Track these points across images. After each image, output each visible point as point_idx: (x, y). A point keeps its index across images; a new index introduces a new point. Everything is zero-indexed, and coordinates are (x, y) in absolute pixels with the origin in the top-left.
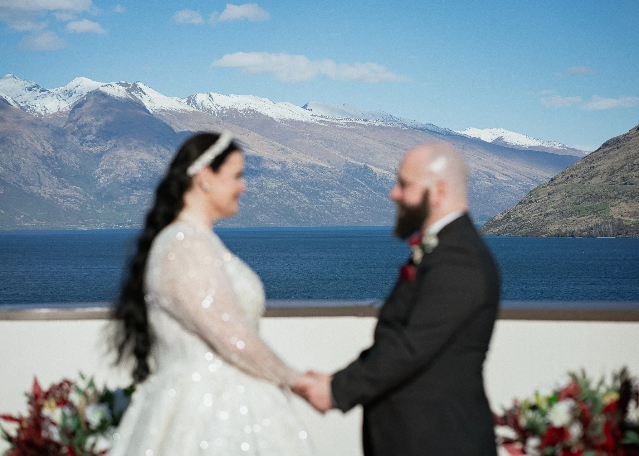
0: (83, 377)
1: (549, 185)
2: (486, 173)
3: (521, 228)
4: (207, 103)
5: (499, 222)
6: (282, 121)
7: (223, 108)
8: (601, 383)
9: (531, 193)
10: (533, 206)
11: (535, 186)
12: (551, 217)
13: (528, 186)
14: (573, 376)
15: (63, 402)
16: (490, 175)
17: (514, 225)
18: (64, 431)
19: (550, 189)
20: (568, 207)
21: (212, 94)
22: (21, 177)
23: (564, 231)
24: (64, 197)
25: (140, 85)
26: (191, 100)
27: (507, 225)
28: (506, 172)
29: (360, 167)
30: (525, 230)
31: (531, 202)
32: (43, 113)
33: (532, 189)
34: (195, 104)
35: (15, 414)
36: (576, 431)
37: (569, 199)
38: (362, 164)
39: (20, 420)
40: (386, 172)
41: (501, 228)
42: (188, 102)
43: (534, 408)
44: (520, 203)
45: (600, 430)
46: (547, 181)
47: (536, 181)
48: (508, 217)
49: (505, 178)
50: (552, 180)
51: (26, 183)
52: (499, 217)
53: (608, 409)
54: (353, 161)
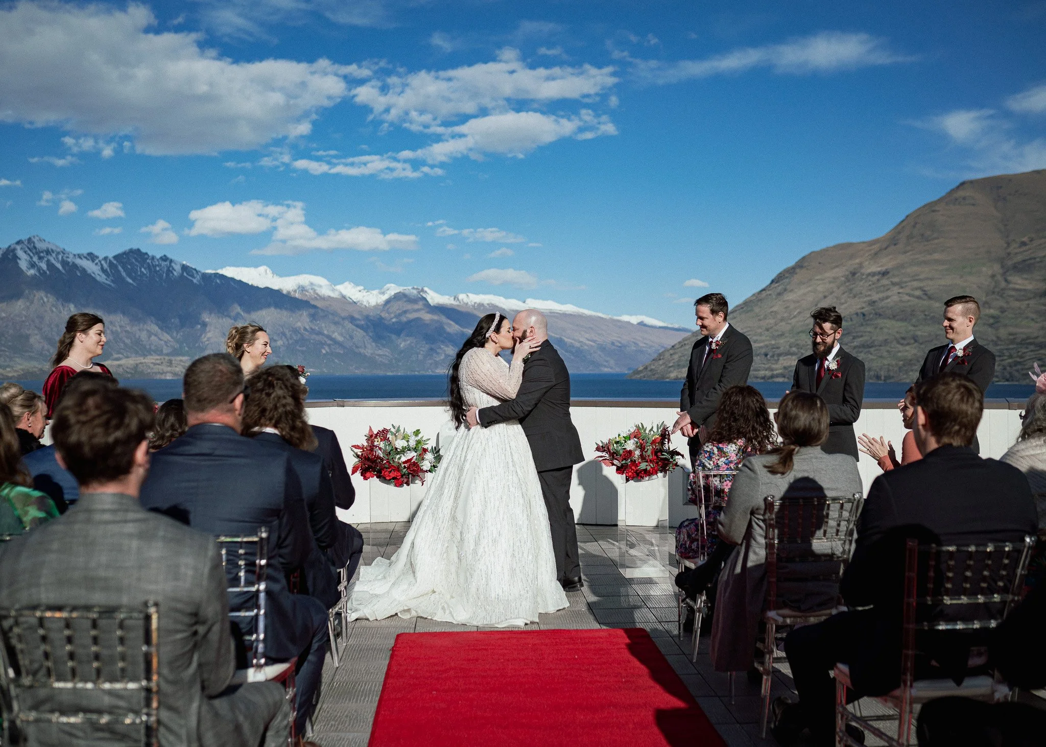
0: (394, 427)
1: (671, 349)
2: (633, 342)
3: (654, 375)
4: (466, 300)
5: (641, 372)
6: (511, 310)
7: (475, 303)
8: (651, 430)
9: (660, 355)
10: (661, 362)
11: (663, 350)
12: (672, 369)
13: (658, 350)
14: (637, 427)
15: (385, 439)
16: (635, 343)
17: (650, 373)
18: (385, 452)
19: (671, 352)
20: (682, 363)
21: (468, 294)
22: (354, 343)
23: (679, 376)
24: (379, 355)
25: (426, 289)
26: (456, 298)
27: (645, 373)
28: (645, 341)
29: (557, 338)
30: (657, 376)
31: (660, 359)
32: (367, 305)
33: (660, 351)
34: (458, 299)
35: (360, 444)
36: (638, 453)
37: (683, 358)
38: (558, 336)
39: (362, 448)
40: (573, 341)
41: (642, 375)
42: (455, 299)
43: (617, 443)
44: (654, 360)
45: (649, 452)
46: (669, 347)
47: (663, 347)
48: (646, 368)
49: (644, 345)
50: (673, 346)
51: (357, 347)
52: (641, 368)
53: (654, 442)
54: (553, 335)
